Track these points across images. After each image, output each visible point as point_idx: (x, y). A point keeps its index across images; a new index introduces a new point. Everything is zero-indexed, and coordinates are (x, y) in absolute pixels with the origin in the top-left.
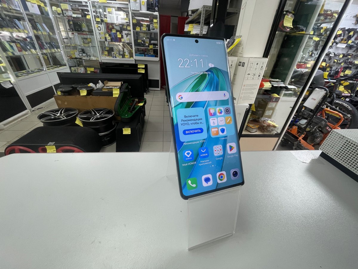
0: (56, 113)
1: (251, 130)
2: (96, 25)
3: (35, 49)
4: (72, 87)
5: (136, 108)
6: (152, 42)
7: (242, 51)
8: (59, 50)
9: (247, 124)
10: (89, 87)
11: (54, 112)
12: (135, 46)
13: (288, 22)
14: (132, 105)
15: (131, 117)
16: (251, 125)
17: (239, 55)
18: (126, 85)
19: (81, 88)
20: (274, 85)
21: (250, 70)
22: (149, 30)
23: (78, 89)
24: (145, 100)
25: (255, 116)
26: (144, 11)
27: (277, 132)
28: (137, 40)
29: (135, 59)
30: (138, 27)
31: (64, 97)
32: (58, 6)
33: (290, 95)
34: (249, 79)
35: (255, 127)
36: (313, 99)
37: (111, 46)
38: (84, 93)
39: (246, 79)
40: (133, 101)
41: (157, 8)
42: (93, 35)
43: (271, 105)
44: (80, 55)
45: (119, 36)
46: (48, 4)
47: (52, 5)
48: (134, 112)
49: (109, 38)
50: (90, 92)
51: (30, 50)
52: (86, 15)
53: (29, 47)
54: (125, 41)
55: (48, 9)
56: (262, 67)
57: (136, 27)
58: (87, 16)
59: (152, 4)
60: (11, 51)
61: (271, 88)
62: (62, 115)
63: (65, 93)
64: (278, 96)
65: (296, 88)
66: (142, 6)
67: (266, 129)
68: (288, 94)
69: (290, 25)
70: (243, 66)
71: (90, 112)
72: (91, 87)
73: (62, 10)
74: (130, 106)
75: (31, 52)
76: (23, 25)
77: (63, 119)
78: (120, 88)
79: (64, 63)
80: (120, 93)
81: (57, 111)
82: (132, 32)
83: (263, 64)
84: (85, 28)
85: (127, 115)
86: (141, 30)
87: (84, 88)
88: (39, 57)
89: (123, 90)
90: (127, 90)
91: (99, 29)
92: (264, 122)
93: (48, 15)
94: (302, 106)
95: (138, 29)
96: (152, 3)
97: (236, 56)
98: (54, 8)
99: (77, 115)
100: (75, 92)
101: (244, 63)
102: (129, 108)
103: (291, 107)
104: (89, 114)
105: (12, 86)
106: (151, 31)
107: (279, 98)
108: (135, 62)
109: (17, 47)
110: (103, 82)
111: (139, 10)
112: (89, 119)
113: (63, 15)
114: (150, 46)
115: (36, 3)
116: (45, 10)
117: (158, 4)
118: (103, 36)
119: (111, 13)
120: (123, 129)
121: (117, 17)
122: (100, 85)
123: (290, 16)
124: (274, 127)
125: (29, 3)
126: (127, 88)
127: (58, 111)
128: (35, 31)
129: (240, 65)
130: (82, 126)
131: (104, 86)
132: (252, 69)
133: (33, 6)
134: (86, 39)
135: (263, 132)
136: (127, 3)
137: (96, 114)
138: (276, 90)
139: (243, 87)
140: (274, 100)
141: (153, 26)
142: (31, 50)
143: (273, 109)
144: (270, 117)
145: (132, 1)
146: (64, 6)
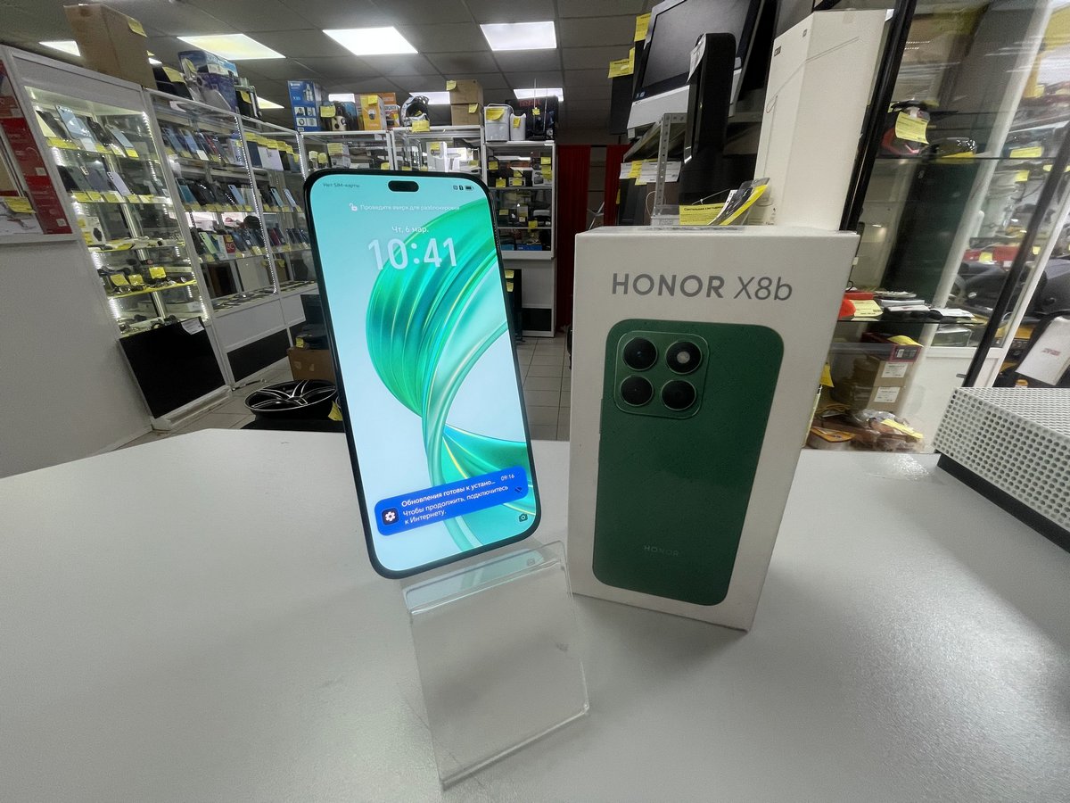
0: (288, 391)
3: (262, 245)
6: (537, 212)
7: (773, 219)
9: (812, 427)
11: (284, 389)
16: (826, 433)
22: (529, 183)
25: (840, 404)
26: (519, 139)
28: (500, 210)
30: (501, 178)
31: (310, 352)
32: (320, 149)
36: (1048, 351)
41: (552, 131)
43: (889, 370)
46: (301, 148)
47: (308, 148)
51: (250, 248)
52: (379, 163)
53: (248, 242)
55: (300, 158)
57: (497, 180)
58: (382, 165)
59: (539, 123)
60: (212, 252)
61: (882, 317)
62: (301, 396)
63: (312, 343)
64: (915, 344)
65: (971, 315)
66: (514, 131)
67: (880, 445)
68: (950, 338)
69: (920, 138)
73: (329, 157)
75: (254, 253)
76: (245, 195)
77: (302, 406)
81: (289, 387)
86: (507, 185)
88: (267, 263)
92: (873, 424)
93: (298, 168)
94: (1009, 375)
95: (501, 184)
96: (538, 121)
98: (313, 154)
99: (334, 398)
103: (959, 376)
105: (202, 329)
106: (534, 185)
107: (918, 348)
109: (226, 242)
111: (506, 139)
114: (529, 223)
115: (277, 147)
116: (293, 159)
117: (553, 120)
119: (439, 152)
121: (452, 160)
123: (914, 116)
124: (909, 439)
125: (265, 149)
127: (292, 387)
128: (267, 206)
133: (270, 155)
136: (478, 126)
140: (900, 355)
141: (540, 174)
142: (253, 248)
143: (902, 383)
145: (490, 121)
146: (333, 148)
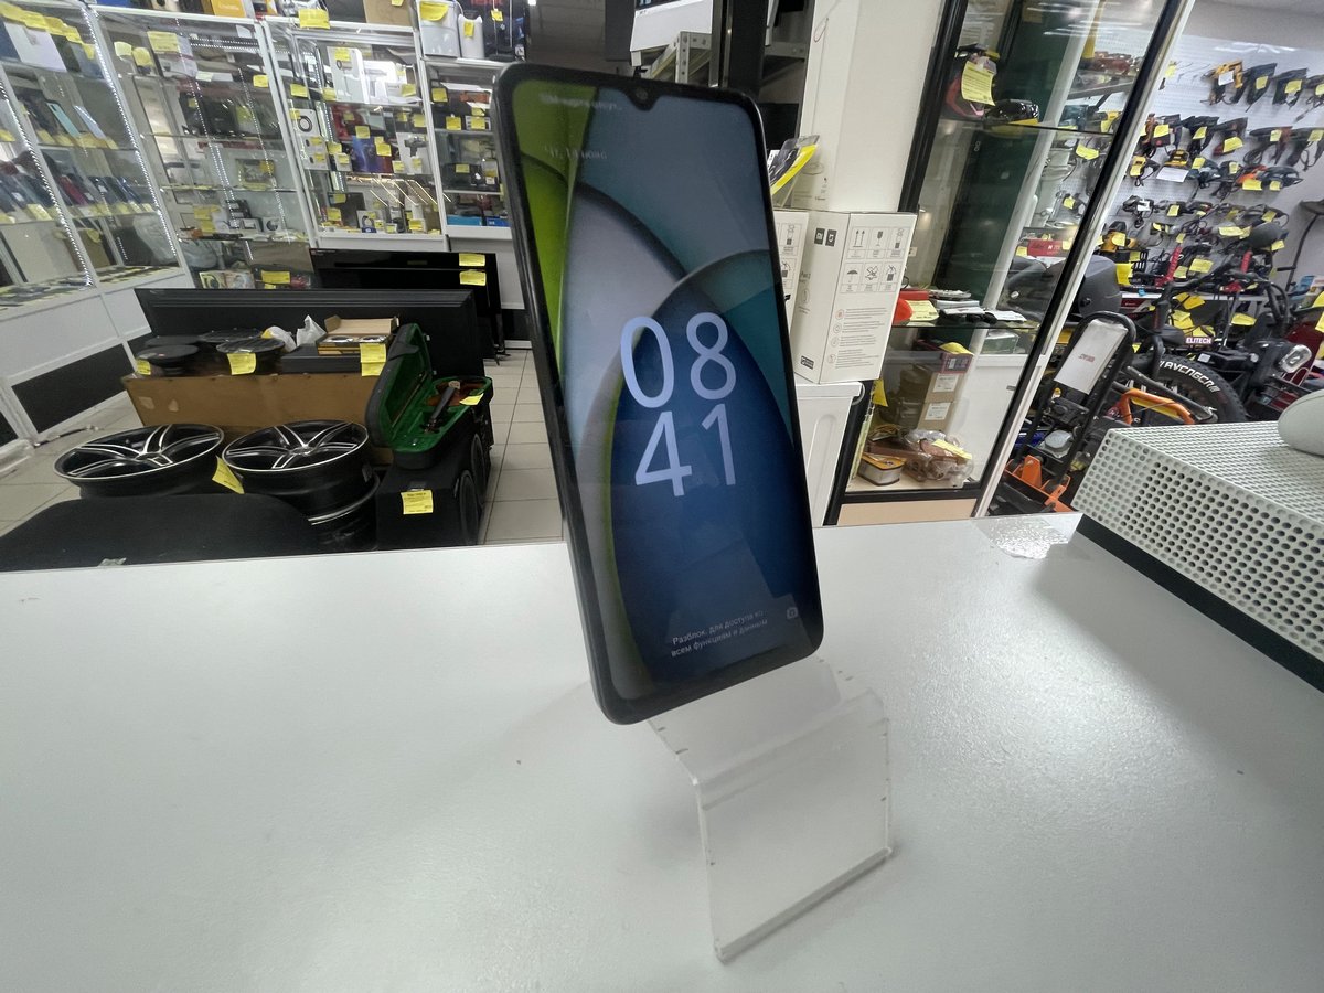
0: (135, 445)
1: (876, 476)
2: (294, 113)
3: (47, 201)
4: (198, 344)
5: (453, 414)
7: (823, 191)
8: (148, 207)
9: (863, 455)
10: (267, 340)
11: (127, 441)
12: (444, 188)
13: (977, 86)
14: (436, 405)
15: (436, 446)
16: (877, 459)
17: (814, 203)
18: (413, 331)
19: (234, 346)
20: (949, 312)
21: (855, 257)
23: (219, 348)
24: (485, 386)
25: (889, 425)
26: (474, 57)
27: (969, 479)
28: (454, 164)
29: (447, 236)
30: (453, 116)
31: (164, 381)
32: (136, 41)
33: (1006, 347)
34: (854, 288)
35: (892, 466)
36: (1085, 356)
37: (351, 190)
38: (244, 363)
39: (845, 288)
40: (442, 390)
41: (522, 49)
42: (281, 147)
43: (942, 383)
44: (235, 223)
45: (383, 150)
46: (97, 34)
47: (112, 37)
48: (443, 430)
49: (343, 160)
50: (271, 360)
51: (22, 206)
52: (250, 75)
53: (19, 197)
54: (406, 168)
55: (97, 50)
56: (897, 245)
57: (447, 118)
58: (255, 78)
59: (503, 34)
61: (938, 321)
62: (160, 451)
63: (166, 367)
64: (966, 352)
65: (1023, 319)
66: (466, 42)
67: (931, 470)
68: (998, 345)
69: (985, 97)
70: (831, 243)
71: (274, 438)
72: (274, 341)
73: (155, 57)
74: (430, 409)
75: (31, 215)
77: (163, 467)
78: (389, 343)
79: (169, 256)
80: (389, 359)
81: (137, 437)
82: (431, 138)
83: (900, 234)
84: (247, 120)
85: (416, 440)
86: (464, 127)
87: (246, 344)
88: (65, 234)
89: (399, 349)
90: (415, 350)
91: (306, 126)
92: (924, 445)
93: (98, 71)
94: (1048, 384)
95: (453, 125)
96: (501, 31)
97: (805, 209)
98: (122, 48)
99: (218, 451)
100: (207, 361)
101: (834, 232)
102: (427, 417)
103: (1009, 388)
104: (270, 443)
107: (969, 357)
108: (450, 248)
110: (320, 322)
111: (456, 54)
112: (266, 462)
113: (161, 74)
115: (47, 28)
116: (84, 53)
117: (524, 32)
118: (319, 150)
119: (349, 65)
120: (404, 495)
121: (372, 84)
122: (310, 332)
123: (980, 67)
124: (959, 460)
125: (20, 28)
126: (416, 340)
127: (141, 437)
128: (44, 134)
129: (819, 242)
130: (240, 490)
131: (326, 337)
132: (861, 253)
133: (34, 41)
134: (256, 163)
135: (920, 481)
136: (409, 29)
137: (294, 443)
138: (955, 328)
139: (835, 320)
140: (951, 366)
142: (31, 207)
143: (951, 398)
144: (942, 426)
145: (427, 22)
146: (161, 41)
